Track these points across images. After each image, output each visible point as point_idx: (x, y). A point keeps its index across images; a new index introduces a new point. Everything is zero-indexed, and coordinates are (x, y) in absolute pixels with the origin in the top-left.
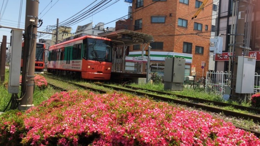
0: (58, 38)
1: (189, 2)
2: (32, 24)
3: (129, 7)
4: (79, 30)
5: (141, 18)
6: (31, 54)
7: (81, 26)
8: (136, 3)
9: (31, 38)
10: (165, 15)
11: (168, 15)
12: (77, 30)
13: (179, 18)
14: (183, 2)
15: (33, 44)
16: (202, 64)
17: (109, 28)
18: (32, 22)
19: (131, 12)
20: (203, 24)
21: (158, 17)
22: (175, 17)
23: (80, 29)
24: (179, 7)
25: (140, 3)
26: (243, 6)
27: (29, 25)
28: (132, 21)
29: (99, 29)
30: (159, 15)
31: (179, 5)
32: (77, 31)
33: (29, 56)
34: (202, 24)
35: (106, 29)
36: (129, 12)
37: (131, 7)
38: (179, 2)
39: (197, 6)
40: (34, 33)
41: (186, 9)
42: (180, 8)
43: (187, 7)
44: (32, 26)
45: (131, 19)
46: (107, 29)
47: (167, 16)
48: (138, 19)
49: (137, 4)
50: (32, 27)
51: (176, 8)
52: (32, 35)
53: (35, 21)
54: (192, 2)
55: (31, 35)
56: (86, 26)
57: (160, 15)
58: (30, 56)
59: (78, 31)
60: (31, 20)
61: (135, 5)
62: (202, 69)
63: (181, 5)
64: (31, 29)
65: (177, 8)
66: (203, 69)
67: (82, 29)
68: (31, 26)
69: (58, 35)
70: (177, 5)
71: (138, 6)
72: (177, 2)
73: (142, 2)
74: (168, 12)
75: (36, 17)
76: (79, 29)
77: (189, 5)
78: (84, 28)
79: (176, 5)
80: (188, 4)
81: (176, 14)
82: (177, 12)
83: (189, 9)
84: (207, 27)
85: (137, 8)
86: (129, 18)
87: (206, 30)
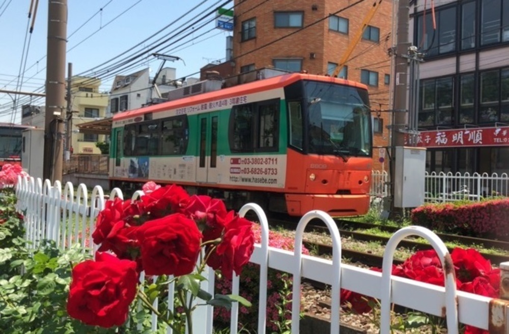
0: (71, 107)
1: (350, 28)
2: (57, 118)
3: (227, 37)
4: (119, 86)
5: (252, 63)
6: (56, 163)
7: (123, 77)
8: (240, 30)
9: (56, 138)
10: (301, 57)
11: (307, 55)
12: (114, 84)
13: (330, 63)
14: (336, 29)
15: (58, 148)
16: (380, 153)
17: (186, 81)
18: (56, 116)
19: (232, 48)
20: (380, 72)
21: (287, 60)
22: (321, 59)
23: (122, 83)
24: (328, 40)
25: (249, 31)
26: (401, 64)
27: (51, 120)
28: (235, 67)
29: (164, 83)
30: (288, 57)
31: (328, 36)
32: (113, 87)
33: (53, 166)
34: (377, 73)
35: (179, 83)
36: (229, 47)
37: (230, 37)
38: (328, 29)
39: (367, 37)
40: (59, 131)
41: (342, 43)
42: (330, 42)
43: (346, 39)
44: (57, 121)
45: (233, 64)
46: (182, 82)
47: (304, 58)
48: (248, 64)
49: (243, 33)
50: (57, 123)
51: (322, 44)
52: (58, 134)
53: (61, 114)
54: (354, 28)
55: (56, 134)
56: (135, 76)
57: (291, 57)
58: (55, 165)
59: (117, 87)
60: (56, 113)
61: (240, 35)
62: (380, 163)
63: (332, 35)
64: (55, 125)
65: (325, 42)
66: (383, 163)
67: (126, 84)
68: (54, 121)
69: (72, 100)
70: (325, 37)
71: (246, 37)
72: (325, 30)
73: (254, 29)
74: (307, 49)
75: (61, 107)
76: (118, 83)
77: (350, 34)
78: (131, 80)
79: (322, 35)
80: (347, 34)
81: (322, 54)
82: (324, 50)
83: (348, 42)
84: (387, 77)
85: (243, 41)
86: (229, 59)
87: (386, 84)
